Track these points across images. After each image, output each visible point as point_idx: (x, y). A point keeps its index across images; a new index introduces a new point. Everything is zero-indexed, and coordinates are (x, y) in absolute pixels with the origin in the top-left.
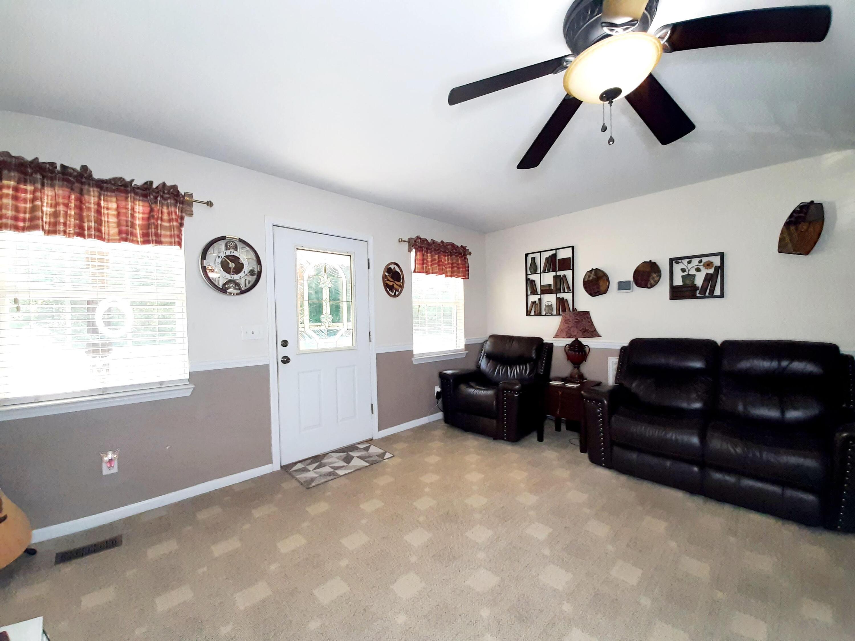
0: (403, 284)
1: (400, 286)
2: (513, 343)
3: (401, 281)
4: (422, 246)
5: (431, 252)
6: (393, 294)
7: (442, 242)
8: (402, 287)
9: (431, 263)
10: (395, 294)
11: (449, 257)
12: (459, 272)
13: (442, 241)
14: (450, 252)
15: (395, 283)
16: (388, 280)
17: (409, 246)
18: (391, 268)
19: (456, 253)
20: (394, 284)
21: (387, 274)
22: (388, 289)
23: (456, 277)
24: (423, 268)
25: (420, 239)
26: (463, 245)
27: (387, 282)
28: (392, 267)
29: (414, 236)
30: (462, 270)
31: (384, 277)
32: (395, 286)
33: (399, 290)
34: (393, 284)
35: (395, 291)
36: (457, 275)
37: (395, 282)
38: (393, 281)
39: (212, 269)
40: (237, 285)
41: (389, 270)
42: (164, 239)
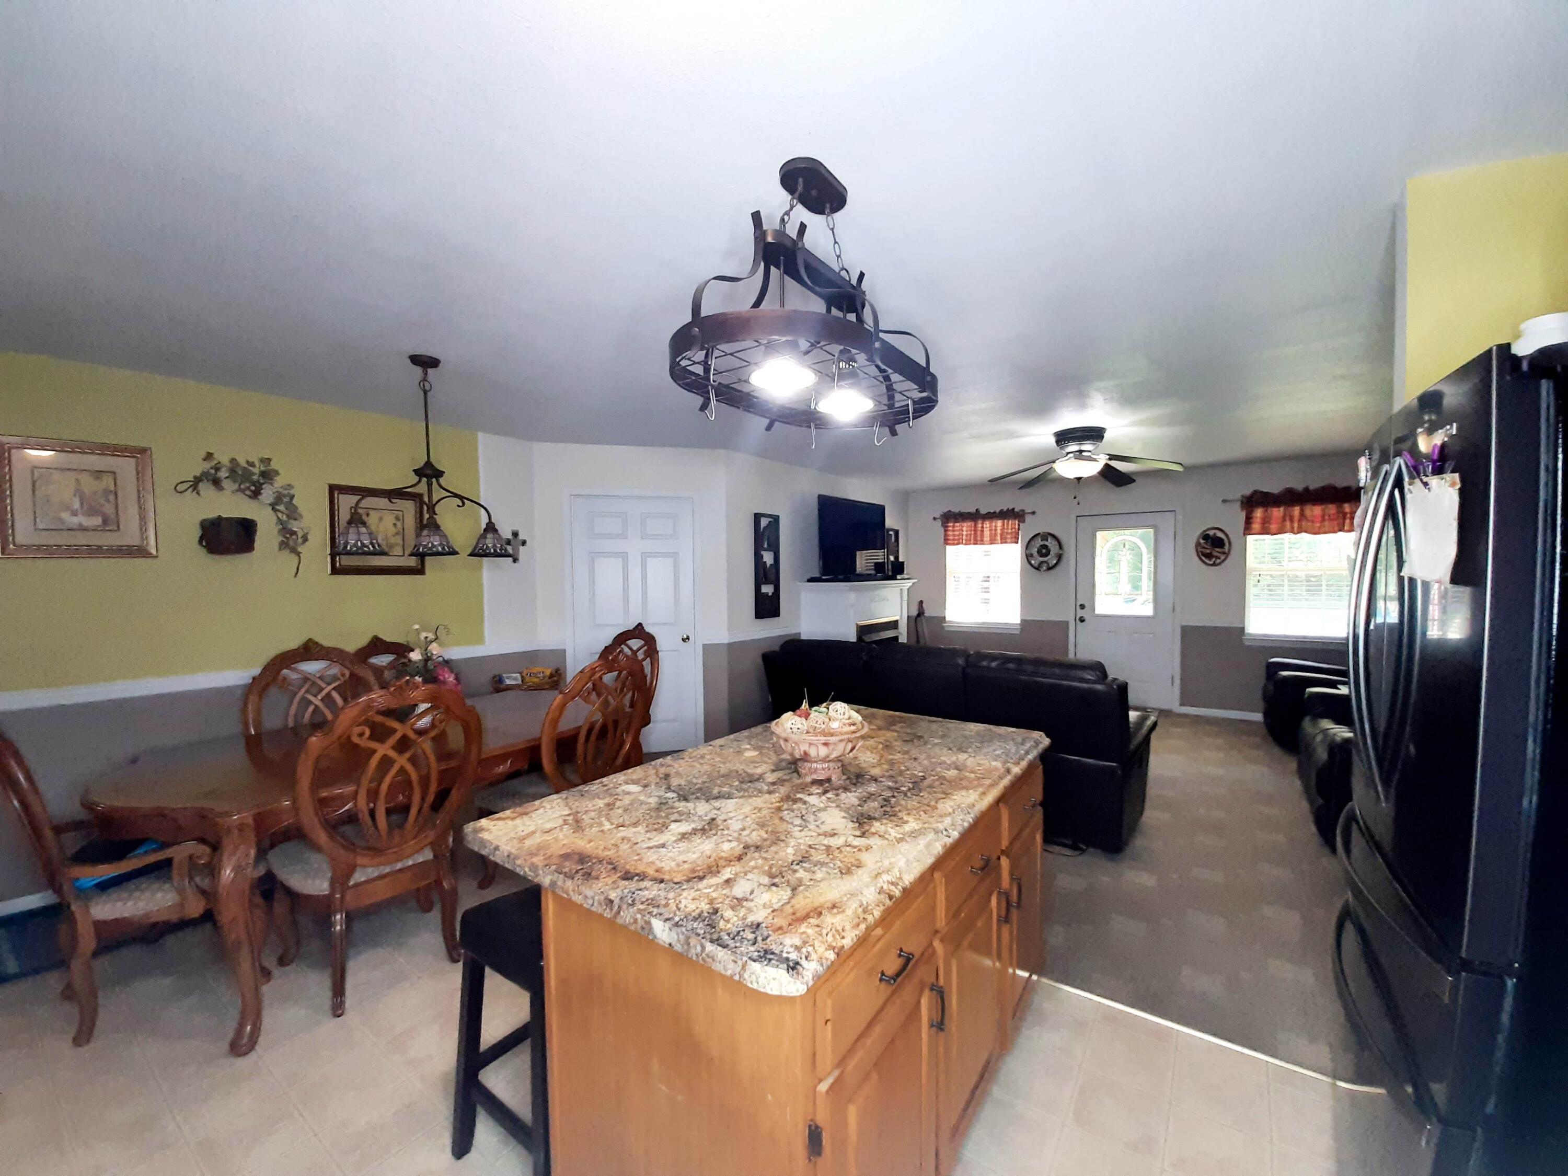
0: (1229, 550)
1: (1224, 553)
3: (1227, 547)
5: (1283, 506)
6: (1212, 563)
8: (1227, 554)
9: (1283, 521)
10: (1215, 562)
15: (1215, 550)
16: (1205, 548)
17: (1242, 504)
18: (1209, 534)
21: (1202, 541)
22: (1203, 558)
25: (1260, 492)
27: (1204, 550)
28: (1211, 533)
31: (1198, 545)
32: (1215, 554)
33: (1222, 558)
34: (1213, 552)
35: (1214, 559)
38: (1212, 548)
39: (1032, 555)
40: (1048, 564)
41: (1206, 537)
42: (1008, 541)
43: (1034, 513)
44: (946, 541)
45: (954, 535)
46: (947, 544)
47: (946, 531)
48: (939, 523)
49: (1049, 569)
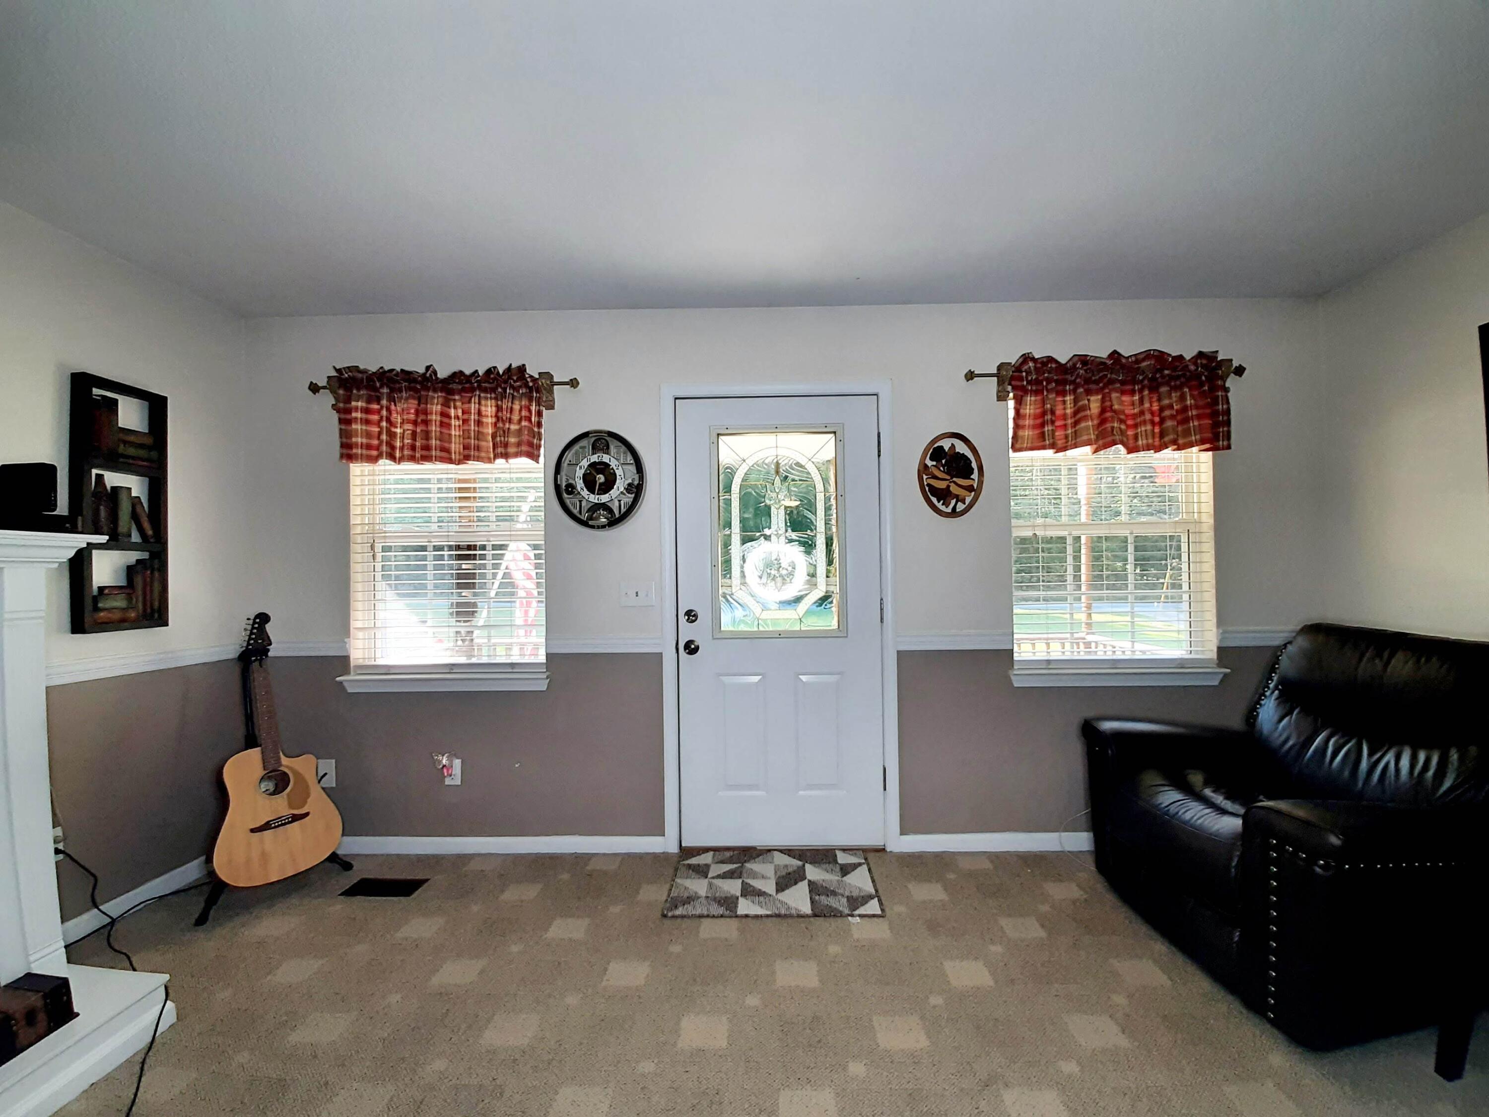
0: (981, 483)
1: (970, 489)
2: (1393, 661)
3: (975, 476)
4: (1041, 378)
5: (1074, 391)
6: (949, 510)
7: (1115, 355)
8: (976, 491)
9: (1073, 420)
10: (954, 508)
11: (1146, 392)
12: (1187, 433)
13: (1115, 352)
14: (1150, 380)
15: (955, 482)
16: (935, 477)
17: (1000, 383)
18: (942, 447)
19: (1171, 378)
20: (952, 484)
21: (930, 463)
22: (934, 500)
23: (1175, 447)
24: (1042, 436)
25: (1034, 360)
26: (1204, 350)
27: (933, 482)
28: (946, 444)
29: (1013, 358)
30: (1196, 423)
31: (923, 469)
32: (954, 489)
33: (968, 500)
34: (948, 486)
35: (953, 502)
36: (1174, 442)
37: (954, 479)
38: (948, 477)
39: (571, 489)
40: (610, 511)
41: (937, 453)
42: (511, 450)
43: (573, 383)
44: (348, 453)
45: (368, 435)
46: (350, 458)
47: (345, 421)
48: (327, 399)
49: (614, 522)
